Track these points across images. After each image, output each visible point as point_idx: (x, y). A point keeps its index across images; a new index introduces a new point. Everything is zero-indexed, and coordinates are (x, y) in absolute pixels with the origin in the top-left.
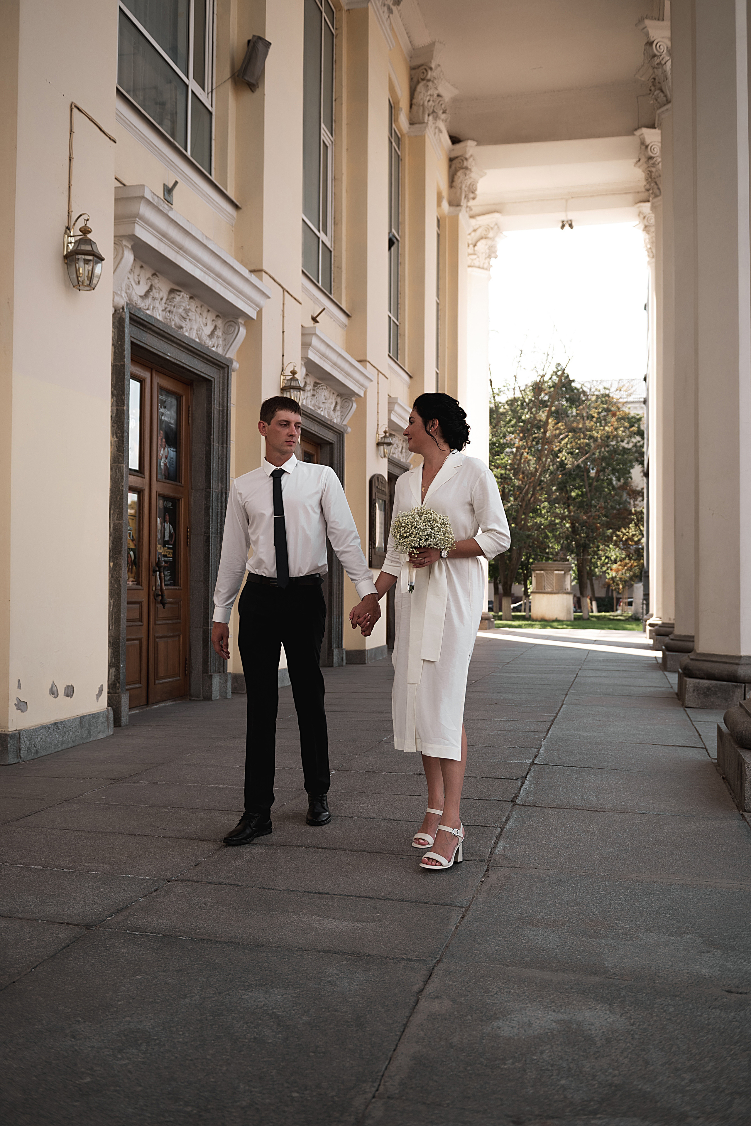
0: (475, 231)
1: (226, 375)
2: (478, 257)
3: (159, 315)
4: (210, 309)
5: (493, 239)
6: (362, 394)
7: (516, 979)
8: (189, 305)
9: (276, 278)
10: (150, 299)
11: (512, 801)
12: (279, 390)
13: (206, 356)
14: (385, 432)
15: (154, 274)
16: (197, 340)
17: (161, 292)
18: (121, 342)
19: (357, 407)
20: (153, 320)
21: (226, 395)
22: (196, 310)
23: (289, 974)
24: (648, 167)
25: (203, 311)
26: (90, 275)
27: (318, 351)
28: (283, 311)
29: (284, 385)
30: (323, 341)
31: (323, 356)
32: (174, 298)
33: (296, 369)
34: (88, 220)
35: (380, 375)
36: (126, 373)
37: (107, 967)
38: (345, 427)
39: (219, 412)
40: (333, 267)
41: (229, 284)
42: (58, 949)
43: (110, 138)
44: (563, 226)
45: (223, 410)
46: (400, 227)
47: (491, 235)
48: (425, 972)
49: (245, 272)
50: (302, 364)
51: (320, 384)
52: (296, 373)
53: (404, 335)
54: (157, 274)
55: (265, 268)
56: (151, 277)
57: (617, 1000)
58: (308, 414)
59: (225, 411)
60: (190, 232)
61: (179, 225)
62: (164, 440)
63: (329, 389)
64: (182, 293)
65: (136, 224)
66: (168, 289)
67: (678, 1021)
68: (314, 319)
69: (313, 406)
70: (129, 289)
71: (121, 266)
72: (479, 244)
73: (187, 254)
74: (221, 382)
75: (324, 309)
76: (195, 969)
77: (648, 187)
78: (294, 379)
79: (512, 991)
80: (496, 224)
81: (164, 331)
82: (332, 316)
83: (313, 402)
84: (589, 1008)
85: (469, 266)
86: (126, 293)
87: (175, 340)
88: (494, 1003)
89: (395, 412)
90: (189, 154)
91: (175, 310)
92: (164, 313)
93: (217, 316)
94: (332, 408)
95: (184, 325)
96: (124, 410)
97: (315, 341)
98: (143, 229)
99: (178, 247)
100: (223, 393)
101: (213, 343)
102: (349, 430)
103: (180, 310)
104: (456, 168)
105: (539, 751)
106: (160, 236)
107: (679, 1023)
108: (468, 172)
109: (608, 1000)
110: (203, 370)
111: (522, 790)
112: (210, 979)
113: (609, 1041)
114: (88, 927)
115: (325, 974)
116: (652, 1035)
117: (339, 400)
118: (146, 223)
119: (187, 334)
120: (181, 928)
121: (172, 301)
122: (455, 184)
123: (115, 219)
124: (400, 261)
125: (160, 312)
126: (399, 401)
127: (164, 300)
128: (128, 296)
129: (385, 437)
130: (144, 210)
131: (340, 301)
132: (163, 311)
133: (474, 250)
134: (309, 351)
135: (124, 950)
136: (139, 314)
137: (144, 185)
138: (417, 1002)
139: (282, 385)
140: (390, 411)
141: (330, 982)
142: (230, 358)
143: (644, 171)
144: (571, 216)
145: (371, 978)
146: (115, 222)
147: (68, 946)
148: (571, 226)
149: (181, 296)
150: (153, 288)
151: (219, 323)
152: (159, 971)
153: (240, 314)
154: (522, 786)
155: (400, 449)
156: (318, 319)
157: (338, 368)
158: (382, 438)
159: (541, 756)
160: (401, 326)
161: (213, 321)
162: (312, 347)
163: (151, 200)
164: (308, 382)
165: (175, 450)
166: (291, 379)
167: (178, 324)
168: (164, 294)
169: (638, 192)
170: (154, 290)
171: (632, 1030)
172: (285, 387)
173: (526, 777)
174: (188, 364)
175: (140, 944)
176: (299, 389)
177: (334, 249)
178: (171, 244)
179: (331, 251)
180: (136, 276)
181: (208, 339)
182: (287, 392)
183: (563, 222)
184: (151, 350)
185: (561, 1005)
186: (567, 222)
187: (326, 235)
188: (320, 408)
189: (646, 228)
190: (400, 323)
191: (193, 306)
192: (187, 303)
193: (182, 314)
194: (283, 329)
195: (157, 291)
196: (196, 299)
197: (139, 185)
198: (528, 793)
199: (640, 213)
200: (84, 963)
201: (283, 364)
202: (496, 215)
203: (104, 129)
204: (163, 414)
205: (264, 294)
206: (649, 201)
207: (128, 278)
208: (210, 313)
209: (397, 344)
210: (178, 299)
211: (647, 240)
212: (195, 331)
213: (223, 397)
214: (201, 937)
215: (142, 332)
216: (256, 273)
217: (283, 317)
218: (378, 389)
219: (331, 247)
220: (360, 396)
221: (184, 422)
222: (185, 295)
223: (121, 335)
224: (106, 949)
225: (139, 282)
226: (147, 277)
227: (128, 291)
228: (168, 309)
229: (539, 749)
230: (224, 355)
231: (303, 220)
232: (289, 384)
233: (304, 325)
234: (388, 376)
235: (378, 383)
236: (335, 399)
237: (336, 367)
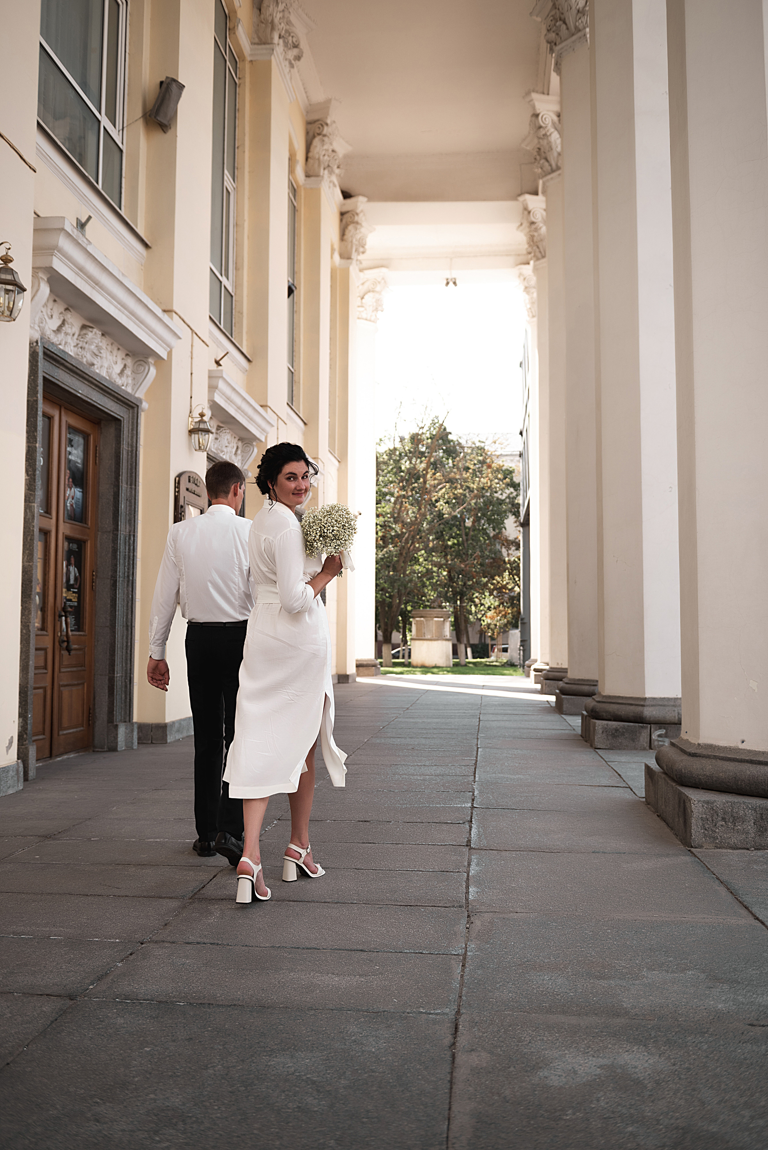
0: (363, 284)
1: (136, 415)
3: (71, 350)
4: (120, 347)
5: (380, 293)
6: (263, 439)
7: (545, 1027)
8: (101, 342)
9: (185, 318)
10: (63, 334)
11: (467, 845)
12: (187, 432)
13: (116, 395)
15: (67, 309)
16: (108, 378)
17: (73, 327)
18: (34, 377)
20: (66, 356)
21: (135, 435)
22: (106, 348)
23: (309, 1036)
24: (531, 231)
25: (113, 349)
26: (11, 306)
27: (224, 394)
28: (192, 353)
29: (192, 427)
30: (229, 385)
31: (228, 399)
32: (86, 334)
33: (204, 411)
34: (9, 249)
35: (280, 420)
36: (39, 409)
37: (108, 1040)
38: (246, 471)
39: (128, 453)
40: (234, 311)
41: (142, 322)
42: (47, 1024)
43: (30, 167)
44: (447, 284)
45: (132, 451)
46: (295, 277)
47: (378, 288)
48: (449, 1025)
49: (158, 312)
50: (208, 406)
51: (222, 427)
52: (204, 416)
53: (300, 381)
54: (70, 308)
55: (175, 308)
56: (63, 311)
57: (650, 1041)
58: (212, 458)
59: (134, 451)
60: (107, 267)
61: (96, 260)
62: (71, 480)
63: (231, 433)
64: (95, 330)
65: (54, 256)
66: (80, 325)
67: (716, 1058)
68: (218, 363)
69: (216, 450)
70: (42, 323)
71: (36, 298)
72: (366, 297)
73: (102, 290)
74: (130, 422)
75: (227, 353)
76: (206, 1037)
77: (530, 250)
78: (202, 421)
79: (545, 1039)
80: (383, 279)
81: (77, 368)
82: (234, 360)
83: (216, 446)
84: (627, 1051)
85: (358, 318)
86: (39, 326)
87: (87, 377)
88: (532, 1052)
90: (100, 187)
91: (87, 346)
92: (76, 349)
93: (127, 355)
94: (234, 453)
95: (95, 362)
96: (36, 447)
97: (221, 385)
98: (61, 262)
99: (94, 283)
100: (132, 434)
101: (123, 382)
103: (93, 347)
104: (347, 223)
105: (474, 794)
106: (77, 270)
107: (718, 1060)
108: (358, 226)
109: (641, 1041)
110: (112, 409)
111: (472, 835)
112: (226, 1046)
113: (658, 1083)
114: (71, 997)
115: (347, 1033)
116: (697, 1074)
117: (240, 444)
118: (64, 256)
119: (97, 371)
120: (174, 993)
121: (84, 337)
122: (346, 237)
123: (33, 250)
124: (297, 307)
125: (72, 348)
127: (76, 336)
128: (40, 330)
130: (63, 243)
131: (241, 343)
132: (75, 346)
133: (362, 303)
134: (215, 394)
135: (120, 1021)
136: (52, 348)
137: (64, 218)
138: (453, 1056)
139: (190, 427)
141: (355, 1041)
142: (139, 398)
144: (455, 274)
145: (397, 1035)
146: (33, 253)
147: (56, 1020)
148: (455, 283)
149: (94, 332)
150: (66, 323)
151: (129, 361)
152: (167, 1042)
153: (151, 353)
154: (470, 830)
156: (221, 362)
157: (242, 411)
159: (478, 801)
160: (296, 375)
161: (123, 359)
162: (219, 391)
163: (71, 233)
164: (213, 425)
165: (81, 490)
166: (200, 422)
167: (89, 361)
168: (76, 329)
169: (520, 255)
170: (67, 326)
171: (676, 1070)
172: (193, 429)
173: (471, 821)
174: (98, 402)
175: (136, 1013)
176: (207, 431)
177: (235, 294)
178: (87, 279)
179: (232, 296)
180: (49, 310)
181: (118, 377)
182: (195, 434)
183: (447, 279)
184: (63, 386)
185: (598, 1050)
186: (452, 279)
187: (228, 279)
188: (222, 451)
189: (526, 289)
190: (296, 371)
191: (103, 343)
192: (100, 340)
193: (95, 351)
194: (192, 371)
195: (70, 326)
196: (107, 336)
197: (59, 217)
198: (479, 835)
199: (521, 275)
200: (81, 1037)
201: (191, 406)
202: (384, 270)
203: (24, 157)
204: (70, 453)
205: (175, 334)
206: (530, 264)
207: (42, 312)
208: (120, 352)
209: (293, 391)
210: (90, 335)
211: (528, 301)
212: (105, 369)
213: (132, 437)
214: (200, 1002)
215: (54, 367)
216: (168, 313)
217: (192, 358)
218: (278, 435)
219: (233, 291)
220: (261, 441)
221: (91, 462)
222: (98, 332)
223: (35, 370)
224: (101, 1021)
225: (52, 316)
226: (60, 312)
227: (41, 325)
228: (79, 346)
229: (474, 792)
230: (133, 394)
231: (210, 268)
232: (198, 427)
233: (210, 369)
234: (286, 422)
235: (278, 429)
236: (236, 443)
237: (240, 411)
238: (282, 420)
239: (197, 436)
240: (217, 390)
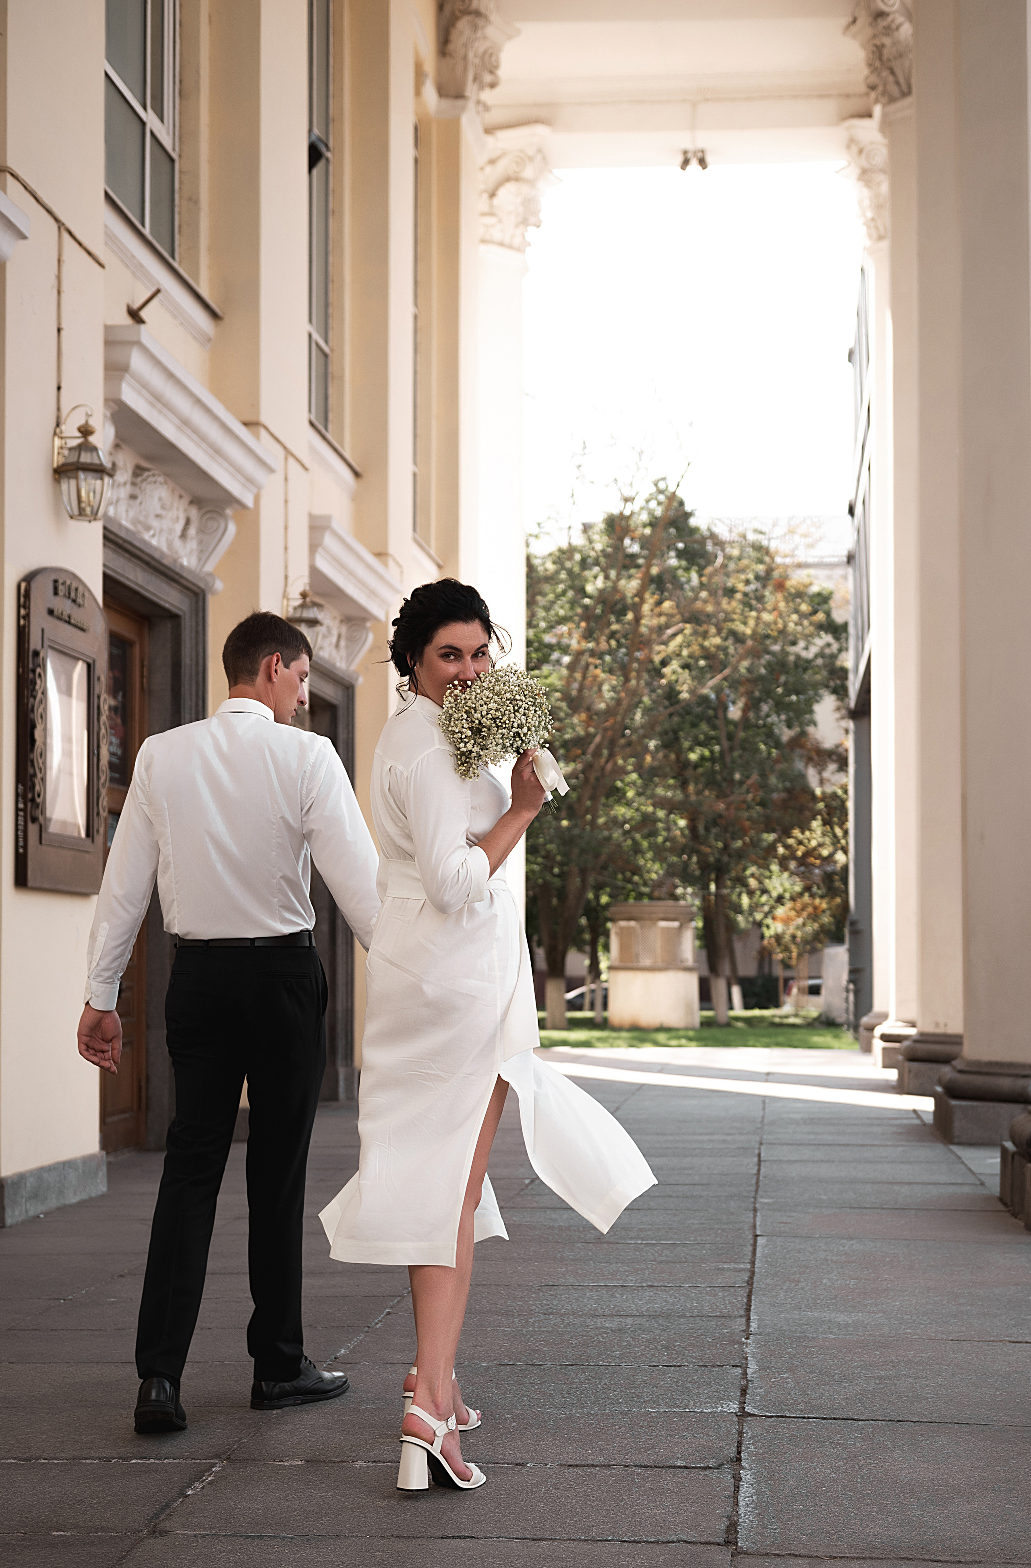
0: (492, 162)
2: (500, 221)
5: (531, 183)
6: (249, 501)
9: (40, 194)
11: (727, 1543)
12: (50, 473)
14: (304, 595)
19: (238, 533)
24: (875, 36)
27: (145, 386)
28: (59, 278)
29: (62, 460)
30: (157, 363)
31: (157, 399)
33: (92, 422)
35: (291, 461)
38: (208, 578)
40: (177, 197)
44: (686, 163)
46: (331, 127)
47: (528, 172)
50: (105, 416)
51: (148, 469)
52: (91, 434)
53: (342, 378)
55: (13, 166)
58: (120, 542)
68: (135, 315)
69: (133, 522)
72: (502, 192)
75: (158, 291)
77: (873, 79)
78: (86, 447)
80: (539, 151)
82: (176, 312)
83: (131, 514)
85: (483, 241)
89: (326, 550)
94: (178, 532)
97: (137, 361)
102: (219, 585)
104: (453, 13)
105: (745, 1374)
108: (481, 22)
111: (741, 1503)
117: (194, 513)
122: (451, 47)
124: (331, 206)
126: (335, 525)
129: (303, 606)
131: (197, 279)
133: (491, 206)
134: (123, 385)
139: (57, 461)
140: (314, 547)
143: (864, 46)
144: (702, 140)
148: (702, 162)
154: (737, 1488)
155: (334, 639)
156: (143, 314)
157: (194, 432)
158: (295, 609)
159: (756, 1391)
160: (333, 358)
162: (132, 376)
164: (120, 463)
166: (80, 448)
169: (848, 96)
172: (64, 465)
173: (739, 1460)
176: (99, 470)
177: (180, 156)
179: (172, 160)
182: (69, 478)
183: (685, 153)
186: (695, 153)
187: (162, 120)
188: (148, 528)
189: (865, 175)
190: (332, 350)
194: (59, 323)
198: (759, 1506)
199: (851, 142)
201: (59, 409)
202: (540, 130)
205: (10, 225)
206: (869, 115)
209: (326, 398)
211: (867, 203)
217: (59, 292)
218: (286, 494)
219: (174, 150)
220: (243, 506)
229: (745, 1368)
231: (107, 75)
232: (75, 459)
233: (109, 323)
234: (307, 465)
235: (286, 479)
236: (185, 511)
237: (188, 431)
238: (298, 460)
239: (73, 482)
240: (127, 376)
